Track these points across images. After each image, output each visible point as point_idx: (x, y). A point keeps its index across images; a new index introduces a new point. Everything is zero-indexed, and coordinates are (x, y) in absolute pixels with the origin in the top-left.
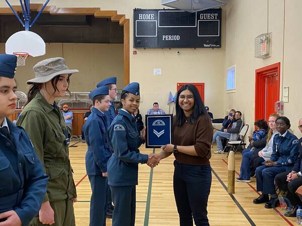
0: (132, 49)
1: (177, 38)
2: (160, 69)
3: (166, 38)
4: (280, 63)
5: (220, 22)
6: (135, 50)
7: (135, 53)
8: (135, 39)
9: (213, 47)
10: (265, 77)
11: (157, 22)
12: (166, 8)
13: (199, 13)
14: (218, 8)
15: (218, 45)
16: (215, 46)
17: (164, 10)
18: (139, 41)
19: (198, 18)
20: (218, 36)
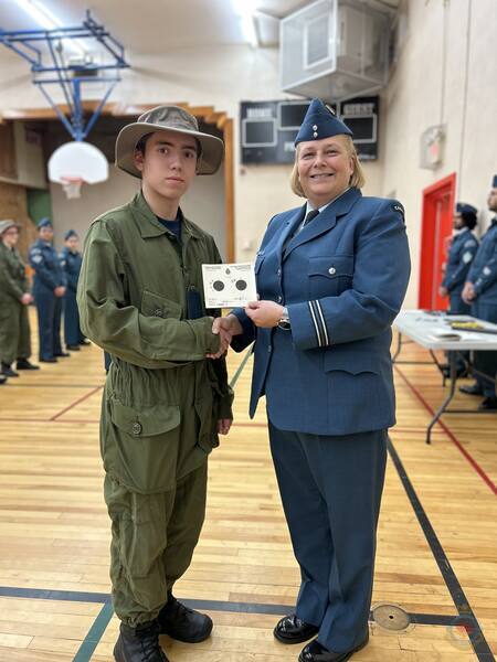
0: (237, 167)
3: (290, 147)
4: (454, 175)
5: (378, 119)
6: (242, 167)
7: (243, 172)
8: (243, 150)
9: (364, 160)
10: (437, 200)
11: (277, 122)
12: (291, 97)
13: (343, 104)
14: (374, 94)
15: (373, 157)
16: (366, 157)
17: (288, 101)
18: (248, 152)
19: (342, 113)
20: (373, 140)
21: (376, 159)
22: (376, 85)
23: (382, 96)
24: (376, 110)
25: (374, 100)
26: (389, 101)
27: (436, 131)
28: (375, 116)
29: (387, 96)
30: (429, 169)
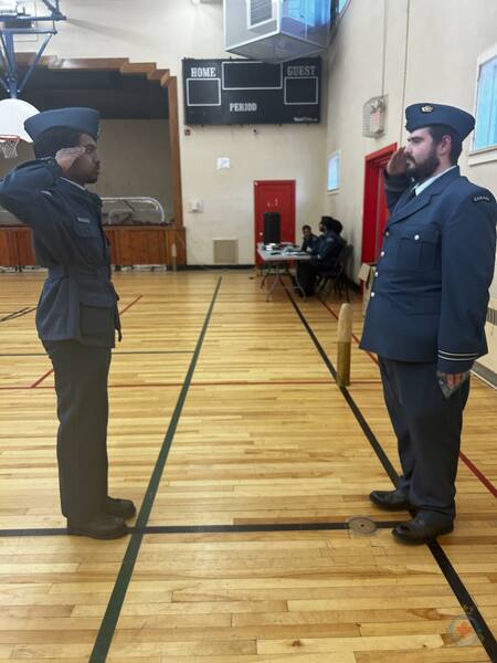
0: (182, 127)
1: (252, 107)
2: (228, 159)
3: (235, 107)
4: (396, 144)
5: (320, 80)
6: (187, 128)
7: (187, 133)
8: (187, 109)
9: (308, 123)
10: (378, 167)
11: (220, 81)
12: (234, 56)
13: (286, 65)
14: (316, 56)
15: (315, 120)
16: (310, 119)
17: (231, 60)
18: (192, 112)
19: (285, 74)
20: (316, 103)
21: (319, 122)
22: (320, 48)
23: (324, 58)
24: (318, 72)
25: (317, 62)
26: (331, 61)
27: (377, 102)
28: (317, 78)
30: (371, 137)
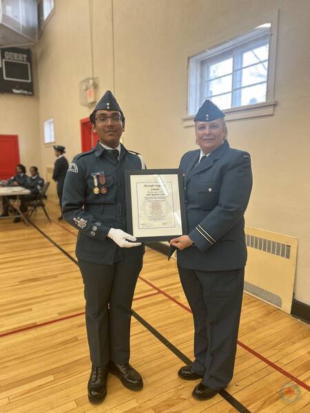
5: (31, 66)
9: (24, 95)
13: (4, 50)
14: (27, 48)
15: (30, 93)
16: (26, 92)
19: (3, 57)
20: (30, 81)
21: (33, 95)
22: (31, 41)
23: (33, 51)
24: (29, 59)
25: (28, 52)
26: (38, 56)
27: (91, 81)
28: (29, 64)
29: (37, 52)
30: (85, 105)
